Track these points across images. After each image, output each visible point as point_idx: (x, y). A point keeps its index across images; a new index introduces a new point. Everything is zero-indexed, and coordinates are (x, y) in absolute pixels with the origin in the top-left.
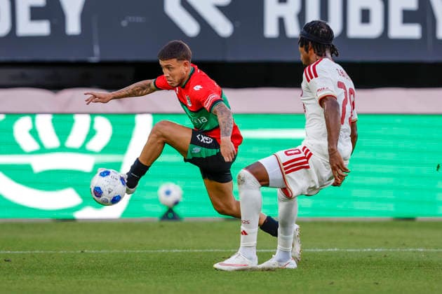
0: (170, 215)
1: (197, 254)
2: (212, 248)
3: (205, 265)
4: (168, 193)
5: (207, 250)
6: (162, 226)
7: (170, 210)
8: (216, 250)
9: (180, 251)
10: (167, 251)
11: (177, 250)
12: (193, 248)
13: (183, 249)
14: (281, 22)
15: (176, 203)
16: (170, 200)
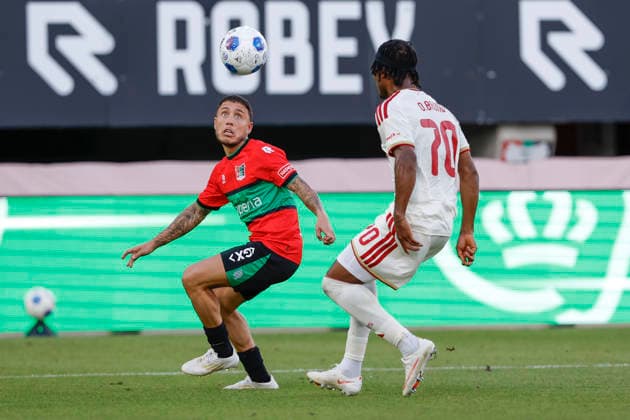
0: (40, 329)
1: (77, 379)
2: (96, 371)
3: (88, 393)
4: (36, 300)
5: (89, 374)
6: (29, 344)
7: (40, 323)
8: (101, 374)
9: (54, 376)
10: (37, 376)
11: (49, 376)
12: (72, 372)
13: (59, 373)
14: (180, 75)
15: (48, 313)
16: (40, 309)
